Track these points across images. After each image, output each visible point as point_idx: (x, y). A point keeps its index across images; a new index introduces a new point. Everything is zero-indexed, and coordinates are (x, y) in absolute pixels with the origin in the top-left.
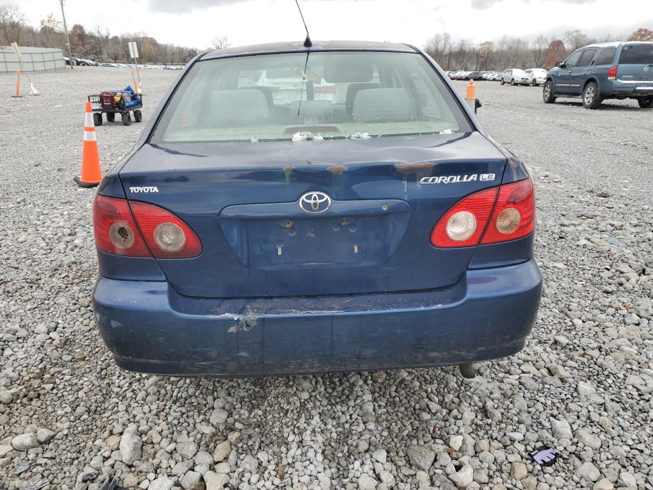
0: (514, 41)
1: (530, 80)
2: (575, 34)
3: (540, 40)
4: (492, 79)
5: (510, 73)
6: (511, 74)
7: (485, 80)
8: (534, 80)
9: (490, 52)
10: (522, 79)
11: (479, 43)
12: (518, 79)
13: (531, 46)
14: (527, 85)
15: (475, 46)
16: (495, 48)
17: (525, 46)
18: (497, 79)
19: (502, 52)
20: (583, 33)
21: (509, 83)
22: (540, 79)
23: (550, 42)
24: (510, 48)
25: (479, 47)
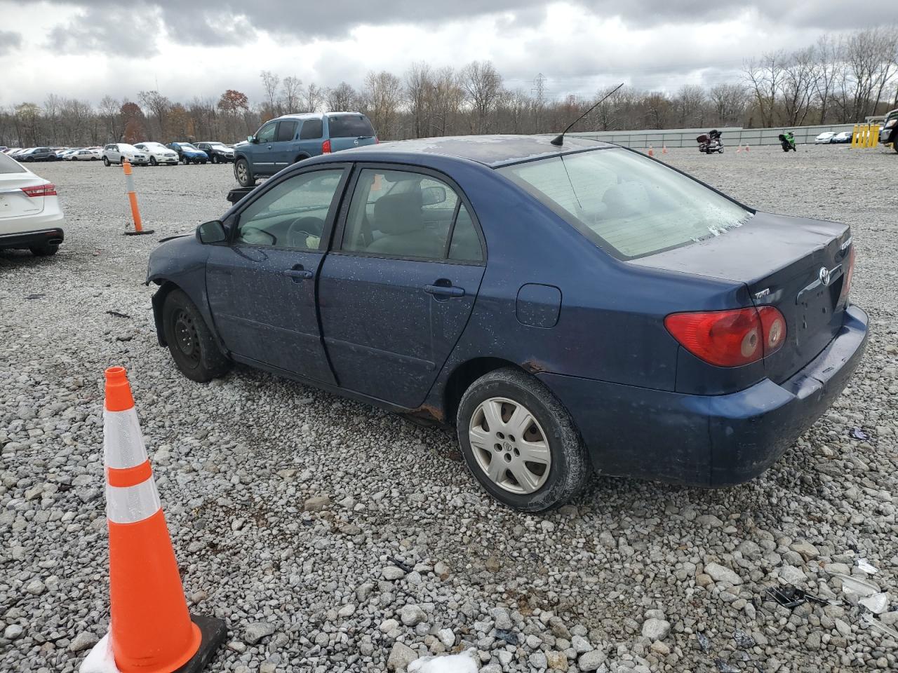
0: (68, 104)
1: (147, 158)
2: (153, 97)
3: (106, 102)
4: (71, 158)
5: (115, 150)
6: (118, 151)
7: (60, 159)
8: (152, 157)
9: (35, 119)
10: (135, 156)
11: (12, 106)
12: (131, 158)
13: (96, 110)
14: (145, 164)
15: (7, 110)
16: (42, 112)
17: (86, 111)
18: (79, 157)
19: (54, 118)
20: (162, 95)
21: (118, 164)
22: (160, 156)
23: (121, 104)
24: (64, 113)
25: (15, 112)
